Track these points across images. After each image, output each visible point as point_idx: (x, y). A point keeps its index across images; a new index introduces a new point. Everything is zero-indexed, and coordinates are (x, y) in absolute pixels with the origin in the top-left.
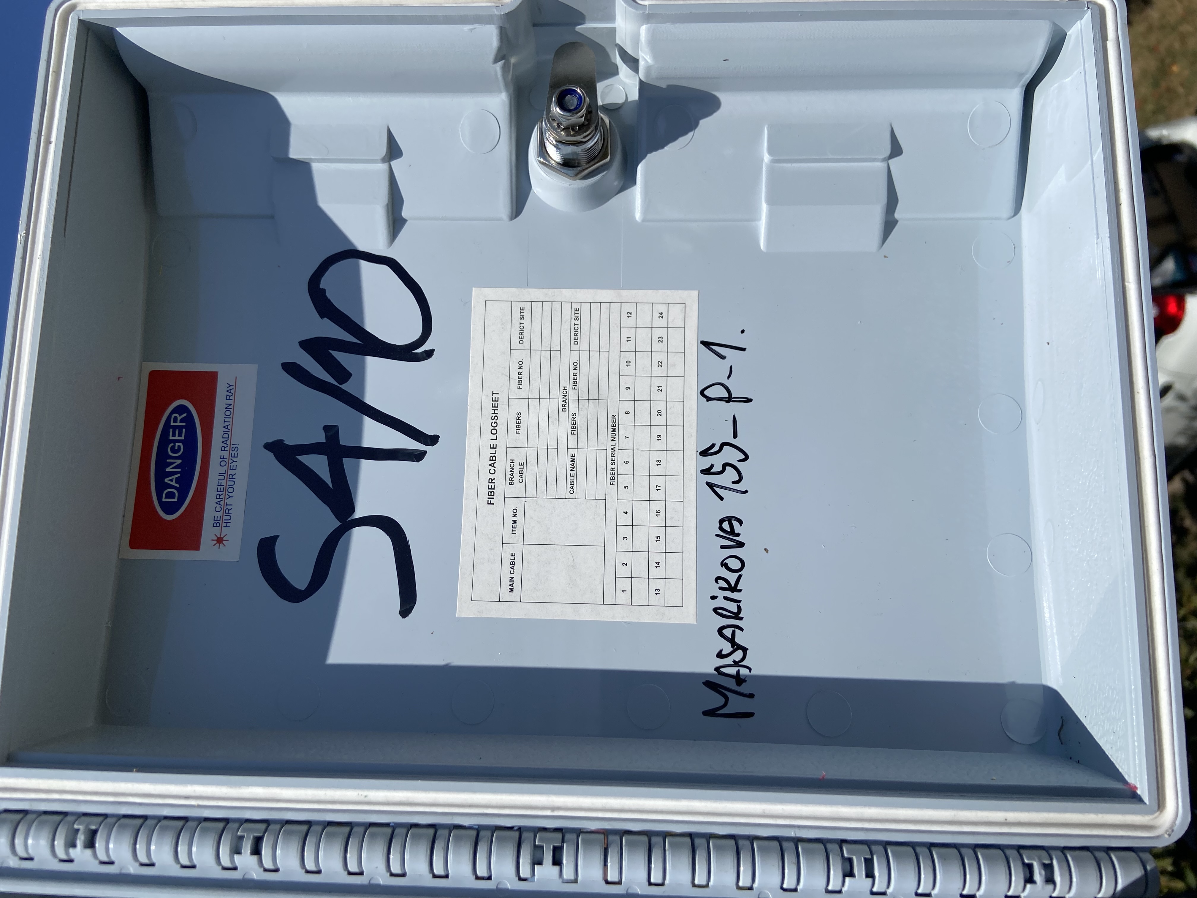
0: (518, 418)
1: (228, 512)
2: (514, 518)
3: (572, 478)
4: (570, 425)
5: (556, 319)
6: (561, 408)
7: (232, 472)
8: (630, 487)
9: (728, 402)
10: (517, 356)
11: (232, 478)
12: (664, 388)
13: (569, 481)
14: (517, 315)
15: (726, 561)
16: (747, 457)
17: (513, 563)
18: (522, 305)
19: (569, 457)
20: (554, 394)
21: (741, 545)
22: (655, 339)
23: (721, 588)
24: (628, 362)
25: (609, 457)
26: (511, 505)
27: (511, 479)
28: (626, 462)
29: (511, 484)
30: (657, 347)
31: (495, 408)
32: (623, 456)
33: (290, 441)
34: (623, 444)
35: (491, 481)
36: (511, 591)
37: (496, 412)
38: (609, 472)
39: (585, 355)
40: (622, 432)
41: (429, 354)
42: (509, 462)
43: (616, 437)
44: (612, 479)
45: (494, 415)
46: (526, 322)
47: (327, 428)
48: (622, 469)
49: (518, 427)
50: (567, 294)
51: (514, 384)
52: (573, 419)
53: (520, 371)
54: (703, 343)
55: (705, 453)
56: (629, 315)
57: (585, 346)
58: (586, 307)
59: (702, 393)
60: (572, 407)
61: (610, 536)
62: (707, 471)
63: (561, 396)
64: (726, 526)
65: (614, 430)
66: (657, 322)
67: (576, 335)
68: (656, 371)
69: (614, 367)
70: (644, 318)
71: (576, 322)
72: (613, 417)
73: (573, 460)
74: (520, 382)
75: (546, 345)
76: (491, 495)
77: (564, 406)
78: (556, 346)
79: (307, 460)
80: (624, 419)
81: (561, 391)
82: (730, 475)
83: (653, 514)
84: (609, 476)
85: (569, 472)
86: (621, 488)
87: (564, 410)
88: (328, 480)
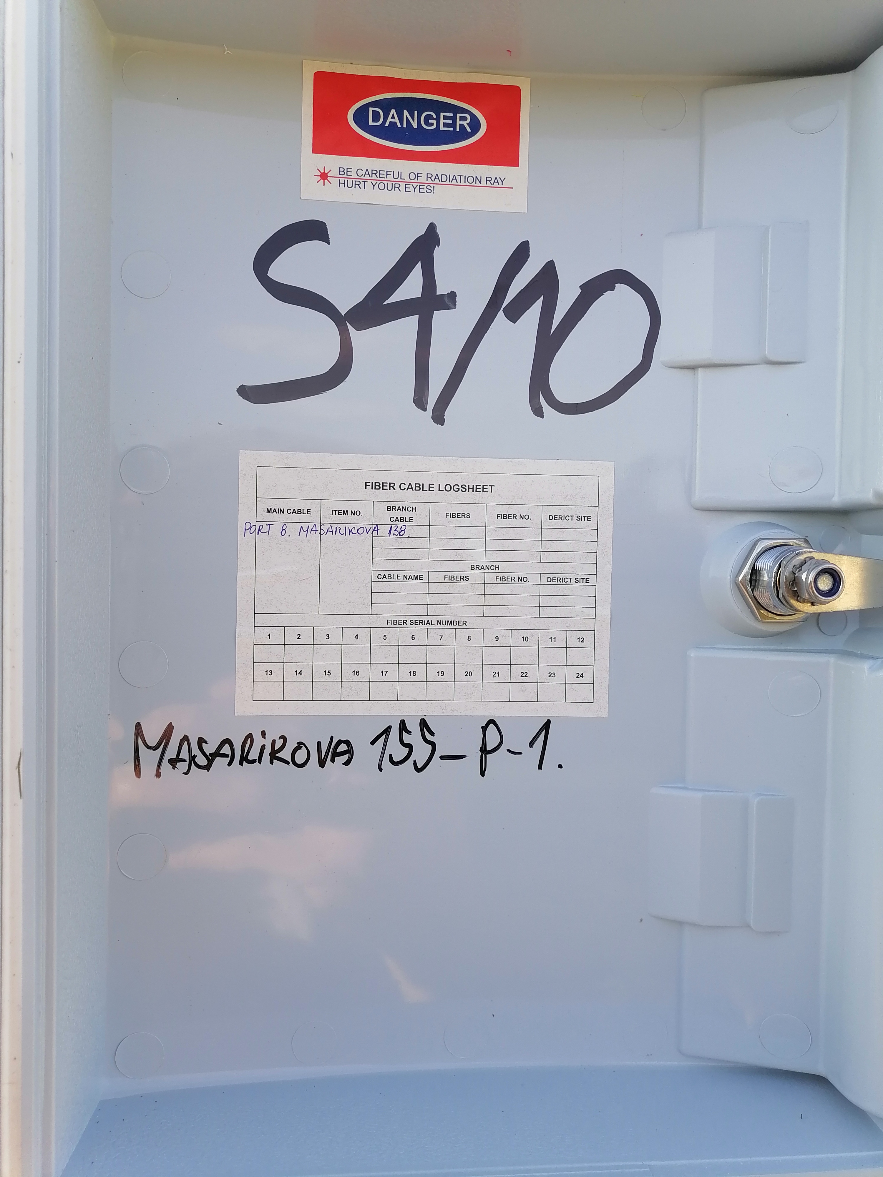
0: (463, 515)
1: (356, 184)
2: (349, 513)
3: (395, 577)
4: (455, 574)
5: (577, 557)
6: (475, 564)
7: (402, 188)
8: (385, 642)
9: (481, 750)
10: (535, 514)
11: (396, 187)
12: (496, 679)
13: (392, 573)
14: (582, 512)
15: (304, 747)
16: (419, 770)
17: (300, 512)
18: (594, 518)
19: (419, 574)
20: (490, 556)
21: (322, 764)
22: (553, 670)
23: (274, 742)
24: (526, 639)
25: (419, 618)
26: (365, 509)
27: (394, 508)
28: (413, 638)
29: (389, 509)
30: (544, 671)
31: (475, 489)
32: (420, 632)
33: (437, 253)
34: (435, 633)
35: (392, 486)
36: (269, 511)
37: (471, 490)
38: (402, 618)
39: (535, 590)
40: (448, 632)
41: (538, 412)
42: (414, 505)
43: (442, 626)
44: (394, 622)
45: (467, 488)
46: (574, 523)
47: (452, 296)
48: (406, 633)
49: (453, 516)
50: (606, 568)
51: (503, 510)
52: (462, 578)
53: (518, 517)
54: (548, 722)
55: (424, 724)
56: (581, 640)
57: (547, 589)
58: (591, 590)
59: (492, 721)
60: (475, 576)
61: (330, 621)
62: (403, 727)
63: (488, 564)
64: (343, 747)
65: (450, 623)
66: (572, 672)
67: (559, 580)
68: (517, 671)
69: (520, 623)
70: (576, 656)
71: (573, 580)
72: (465, 623)
73: (416, 577)
74: (505, 517)
75: (546, 546)
76: (376, 486)
77: (477, 567)
78: (545, 557)
79: (416, 274)
80: (462, 633)
81: (494, 564)
82: (400, 753)
83: (355, 668)
84: (397, 618)
85: (402, 574)
86: (384, 632)
87: (472, 567)
88: (394, 298)
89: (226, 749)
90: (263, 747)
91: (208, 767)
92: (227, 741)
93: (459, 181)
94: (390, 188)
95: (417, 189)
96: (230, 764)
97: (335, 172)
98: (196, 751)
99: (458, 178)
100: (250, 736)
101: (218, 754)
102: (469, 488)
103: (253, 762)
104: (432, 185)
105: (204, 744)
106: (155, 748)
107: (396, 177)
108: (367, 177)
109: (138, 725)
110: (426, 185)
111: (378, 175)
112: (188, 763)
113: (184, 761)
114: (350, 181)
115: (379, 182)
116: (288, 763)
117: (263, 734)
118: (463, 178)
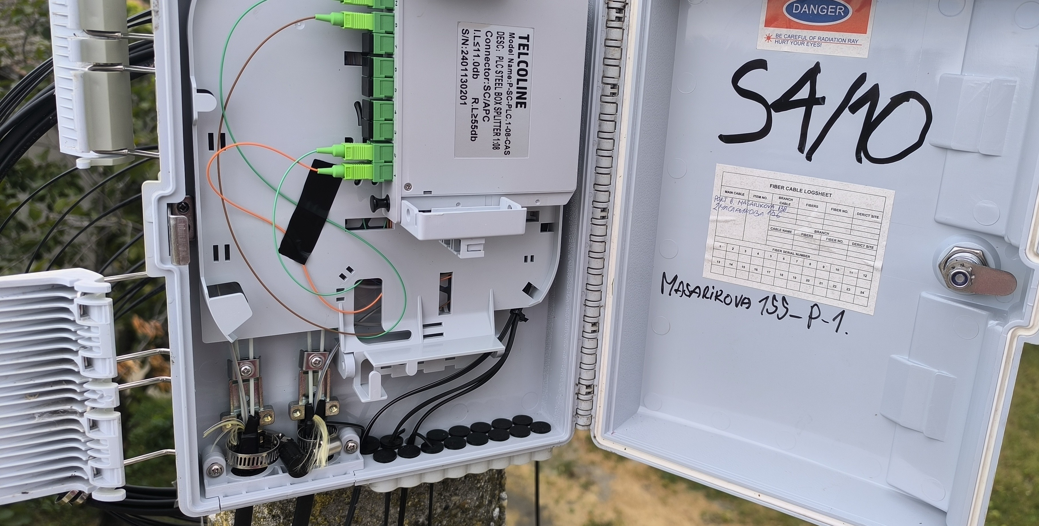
0: (815, 206)
1: (783, 42)
2: (761, 197)
3: (779, 230)
4: (807, 233)
5: (869, 235)
6: (817, 230)
7: (805, 44)
8: (771, 258)
9: (809, 316)
10: (850, 211)
11: (802, 43)
12: (821, 285)
13: (777, 228)
14: (875, 214)
15: (730, 297)
16: (779, 319)
17: (740, 194)
18: (880, 217)
19: (790, 230)
20: (826, 228)
21: (737, 306)
22: (849, 287)
23: (717, 292)
24: (838, 270)
25: (788, 251)
26: (769, 197)
27: (782, 198)
28: (784, 259)
29: (780, 198)
30: (845, 287)
31: (823, 194)
32: (787, 257)
33: (819, 77)
34: (794, 259)
35: (783, 187)
36: (726, 192)
37: (820, 195)
38: (780, 249)
39: (846, 247)
40: (801, 259)
41: (859, 160)
42: (792, 198)
43: (798, 256)
44: (776, 250)
45: (818, 193)
46: (870, 218)
47: (824, 98)
48: (781, 256)
49: (810, 205)
50: (883, 243)
51: (834, 206)
52: (810, 236)
53: (842, 211)
54: (844, 311)
55: (784, 299)
56: (865, 276)
57: (851, 248)
58: (874, 253)
59: (816, 305)
60: (817, 236)
61: (747, 244)
62: (774, 298)
63: (823, 231)
64: (746, 301)
65: (802, 255)
66: (859, 290)
67: (858, 245)
68: (831, 284)
69: (836, 262)
70: (861, 283)
71: (865, 246)
72: (809, 257)
73: (788, 232)
74: (835, 210)
75: (854, 227)
76: (775, 187)
77: (818, 232)
78: (853, 233)
79: (807, 86)
80: (807, 262)
81: (827, 231)
82: (772, 309)
83: (756, 267)
84: (778, 249)
85: (782, 229)
86: (771, 254)
87: (815, 231)
88: (794, 98)
89: (697, 290)
90: (713, 293)
91: (689, 296)
92: (698, 287)
93: (834, 41)
94: (799, 44)
95: (813, 44)
96: (698, 297)
97: (774, 36)
98: (685, 288)
99: (834, 39)
100: (708, 287)
101: (693, 291)
102: (819, 194)
103: (708, 298)
104: (820, 43)
105: (689, 286)
106: (670, 284)
107: (803, 38)
108: (789, 38)
109: (664, 273)
110: (817, 43)
111: (794, 37)
112: (681, 293)
113: (680, 291)
114: (781, 40)
115: (794, 41)
116: (722, 302)
117: (713, 287)
118: (836, 39)
